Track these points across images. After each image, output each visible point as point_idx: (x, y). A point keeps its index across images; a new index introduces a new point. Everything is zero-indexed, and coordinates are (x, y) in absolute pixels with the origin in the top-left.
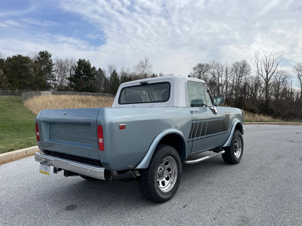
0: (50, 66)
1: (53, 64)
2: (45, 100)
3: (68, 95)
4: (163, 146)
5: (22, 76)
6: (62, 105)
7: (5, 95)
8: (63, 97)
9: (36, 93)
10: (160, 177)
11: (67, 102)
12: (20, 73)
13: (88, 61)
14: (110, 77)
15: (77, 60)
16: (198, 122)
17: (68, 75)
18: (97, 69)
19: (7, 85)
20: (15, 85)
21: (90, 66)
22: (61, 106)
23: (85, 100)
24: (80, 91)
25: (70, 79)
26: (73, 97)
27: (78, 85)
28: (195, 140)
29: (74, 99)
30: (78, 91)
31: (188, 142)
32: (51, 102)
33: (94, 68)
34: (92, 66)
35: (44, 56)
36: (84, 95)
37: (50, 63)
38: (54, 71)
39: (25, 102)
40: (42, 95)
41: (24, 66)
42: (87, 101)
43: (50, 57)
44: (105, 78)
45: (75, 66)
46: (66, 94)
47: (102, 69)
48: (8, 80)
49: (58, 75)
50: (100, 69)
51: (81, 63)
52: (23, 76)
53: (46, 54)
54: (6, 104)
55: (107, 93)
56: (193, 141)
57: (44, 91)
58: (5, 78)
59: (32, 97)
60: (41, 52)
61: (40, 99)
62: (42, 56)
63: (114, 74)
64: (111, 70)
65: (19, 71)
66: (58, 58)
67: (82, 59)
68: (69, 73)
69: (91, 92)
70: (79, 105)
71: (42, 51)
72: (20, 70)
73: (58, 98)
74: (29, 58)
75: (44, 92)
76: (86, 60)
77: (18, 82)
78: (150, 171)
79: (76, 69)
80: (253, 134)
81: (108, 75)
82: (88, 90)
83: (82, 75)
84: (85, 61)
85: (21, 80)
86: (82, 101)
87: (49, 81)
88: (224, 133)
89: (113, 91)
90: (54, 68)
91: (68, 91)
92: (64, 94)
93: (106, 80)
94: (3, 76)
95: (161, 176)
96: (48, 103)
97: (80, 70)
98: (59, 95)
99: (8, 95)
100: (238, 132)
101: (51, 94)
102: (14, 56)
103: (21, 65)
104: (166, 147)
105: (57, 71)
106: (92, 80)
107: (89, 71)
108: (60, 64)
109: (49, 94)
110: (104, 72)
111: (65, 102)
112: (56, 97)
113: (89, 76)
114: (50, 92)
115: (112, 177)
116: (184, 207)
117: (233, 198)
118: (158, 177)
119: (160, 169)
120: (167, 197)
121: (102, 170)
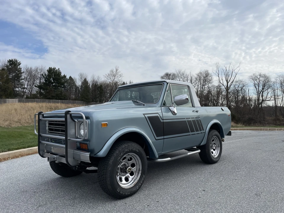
0: (18, 74)
1: (22, 71)
2: (10, 108)
6: (28, 112)
8: (30, 105)
11: (34, 110)
13: (59, 69)
14: (81, 85)
15: (47, 68)
18: (68, 77)
21: (61, 74)
22: (26, 115)
23: (53, 108)
24: (49, 99)
25: (40, 87)
26: (41, 104)
27: (47, 92)
29: (42, 106)
30: (47, 99)
32: (16, 110)
33: (65, 76)
34: (62, 74)
35: (13, 64)
36: (53, 103)
37: (18, 71)
38: (23, 79)
40: (7, 103)
42: (56, 108)
43: (19, 65)
44: (76, 85)
45: (45, 74)
46: (34, 102)
47: (72, 77)
49: (26, 82)
50: (70, 77)
51: (52, 71)
53: (15, 62)
55: (77, 101)
61: (4, 106)
62: (10, 65)
63: (85, 82)
64: (81, 78)
66: (28, 67)
67: (53, 68)
68: (38, 81)
69: (61, 99)
71: (11, 59)
73: (24, 106)
75: (10, 99)
76: (57, 68)
79: (46, 77)
81: (79, 83)
82: (58, 98)
83: (52, 83)
84: (56, 70)
86: (50, 109)
87: (17, 89)
89: (83, 99)
90: (23, 76)
91: (37, 99)
92: (32, 102)
93: (77, 88)
96: (13, 111)
97: (50, 78)
98: (26, 102)
105: (26, 79)
106: (63, 88)
107: (60, 79)
108: (30, 72)
109: (16, 102)
110: (74, 80)
111: (32, 109)
112: (22, 104)
113: (60, 84)
114: (17, 100)
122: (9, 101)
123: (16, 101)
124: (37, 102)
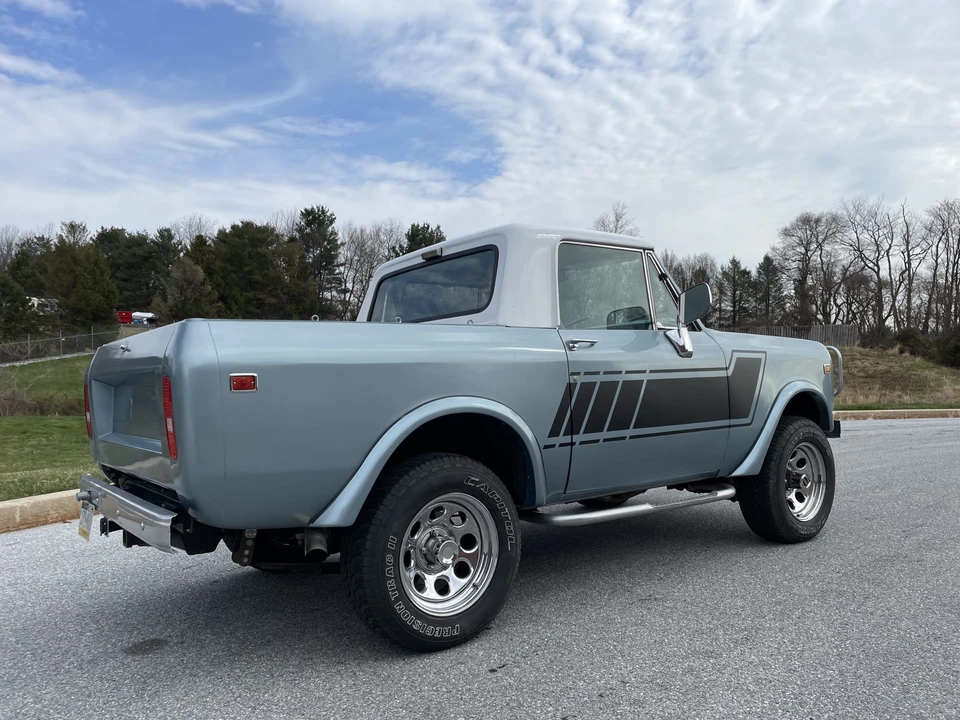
0: (329, 251)
1: (339, 242)
4: (435, 457)
5: (255, 283)
10: (430, 563)
12: (250, 273)
13: (439, 227)
15: (407, 228)
16: (598, 379)
19: (214, 310)
20: (235, 307)
28: (581, 443)
31: (546, 447)
35: (316, 221)
37: (330, 242)
38: (342, 265)
41: (258, 253)
43: (332, 224)
45: (401, 246)
48: (216, 294)
49: (351, 274)
51: (418, 235)
52: (257, 282)
53: (319, 216)
56: (572, 444)
58: (210, 288)
60: (306, 210)
62: (309, 224)
65: (247, 269)
66: (353, 226)
67: (421, 225)
71: (309, 208)
72: (247, 265)
74: (273, 229)
76: (433, 227)
77: (242, 300)
78: (369, 537)
84: (430, 230)
85: (251, 295)
87: (327, 295)
88: (730, 426)
90: (343, 254)
94: (203, 284)
95: (431, 561)
100: (804, 426)
102: (234, 227)
103: (251, 250)
104: (446, 459)
105: (348, 263)
108: (359, 243)
115: (247, 552)
116: (493, 671)
117: (695, 653)
118: (423, 562)
119: (432, 536)
120: (447, 632)
121: (166, 521)
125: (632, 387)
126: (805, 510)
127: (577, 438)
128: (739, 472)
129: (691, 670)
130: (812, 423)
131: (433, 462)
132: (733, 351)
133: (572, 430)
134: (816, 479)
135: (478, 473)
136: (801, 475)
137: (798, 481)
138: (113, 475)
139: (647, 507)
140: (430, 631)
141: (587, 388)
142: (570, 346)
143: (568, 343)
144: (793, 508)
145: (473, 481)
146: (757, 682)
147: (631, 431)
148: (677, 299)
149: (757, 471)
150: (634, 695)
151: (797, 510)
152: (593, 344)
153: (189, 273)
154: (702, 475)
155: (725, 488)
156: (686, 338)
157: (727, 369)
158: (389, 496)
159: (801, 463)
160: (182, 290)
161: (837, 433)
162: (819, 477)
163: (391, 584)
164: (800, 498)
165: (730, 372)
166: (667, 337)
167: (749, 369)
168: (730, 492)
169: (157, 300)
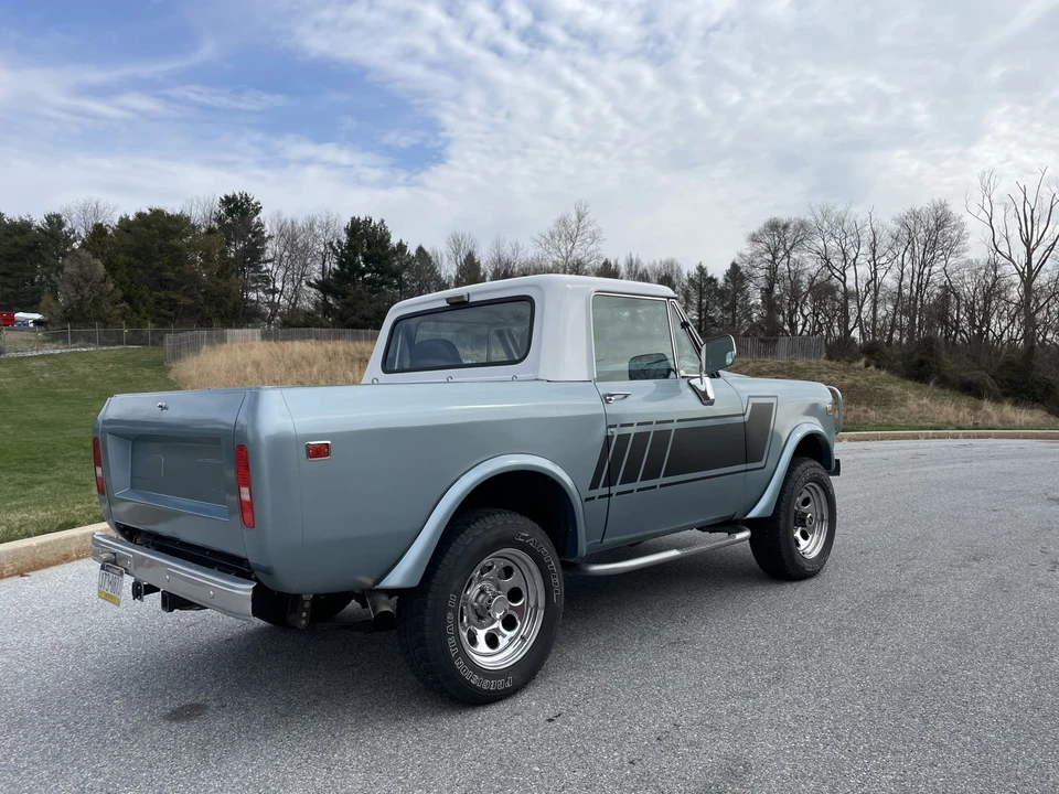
0: (255, 244)
1: (266, 235)
2: (239, 359)
3: (313, 341)
4: (488, 515)
5: (166, 281)
7: (113, 345)
8: (299, 347)
9: (209, 336)
10: (480, 618)
11: (310, 365)
12: (160, 269)
13: (382, 221)
14: (457, 277)
15: (346, 221)
16: (632, 430)
17: (316, 273)
18: (412, 250)
19: (118, 312)
20: (143, 310)
21: (389, 240)
24: (355, 326)
25: (323, 286)
26: (330, 346)
27: (348, 305)
28: (618, 494)
29: (335, 353)
30: (348, 327)
31: (587, 500)
32: (257, 365)
33: (402, 247)
34: (394, 241)
35: (238, 210)
36: (366, 339)
37: (255, 234)
38: (270, 261)
39: (173, 365)
40: (228, 343)
41: (171, 246)
43: (257, 214)
44: (439, 278)
45: (339, 242)
46: (308, 338)
47: (427, 249)
48: (119, 293)
49: (281, 272)
50: (420, 250)
51: (359, 230)
52: (169, 280)
53: (242, 204)
54: (115, 375)
56: (610, 495)
57: (236, 328)
58: (111, 286)
59: (195, 348)
60: (226, 197)
61: (221, 354)
62: (230, 212)
63: (471, 264)
64: (457, 253)
65: (157, 264)
66: (283, 218)
67: (363, 218)
68: (317, 266)
70: (350, 374)
71: (230, 194)
72: (158, 260)
73: (279, 352)
74: (188, 219)
75: (237, 331)
76: (375, 220)
77: (152, 300)
78: (430, 596)
79: (342, 251)
80: (927, 472)
81: (449, 269)
83: (363, 272)
84: (372, 225)
85: (162, 294)
86: (361, 360)
87: (253, 296)
88: (746, 471)
90: (271, 248)
91: (316, 326)
92: (303, 338)
93: (442, 286)
94: (104, 281)
95: (482, 615)
96: (249, 369)
97: (356, 255)
98: (284, 340)
99: (122, 344)
101: (258, 338)
102: (140, 215)
103: (161, 242)
104: (498, 516)
105: (277, 259)
106: (396, 287)
107: (386, 258)
108: (290, 237)
109: (254, 340)
110: (434, 259)
111: (304, 363)
112: (273, 347)
113: (386, 276)
114: (257, 331)
115: (304, 614)
116: (550, 720)
117: (734, 694)
118: (474, 618)
119: (482, 591)
120: (500, 684)
121: (246, 590)
122: (233, 335)
123: (253, 335)
124: (317, 339)
125: (662, 436)
126: (809, 547)
127: (615, 489)
128: (752, 514)
129: (734, 711)
130: (817, 464)
131: (486, 519)
132: (749, 397)
133: (610, 482)
134: (819, 517)
135: (528, 530)
136: (806, 514)
137: (804, 520)
138: (127, 533)
139: (674, 553)
140: (487, 685)
141: (623, 439)
142: (606, 399)
143: (605, 396)
144: (798, 545)
145: (523, 537)
146: (796, 719)
147: (662, 480)
148: (700, 350)
149: (770, 513)
150: (689, 736)
151: (802, 548)
152: (626, 396)
153: (87, 268)
154: (722, 518)
155: (741, 531)
156: (707, 385)
157: (744, 415)
158: (448, 555)
159: (806, 502)
160: (78, 288)
161: (837, 472)
162: (822, 516)
163: (451, 641)
164: (805, 536)
165: (747, 416)
166: (690, 385)
167: (763, 413)
168: (746, 534)
169: (46, 299)
